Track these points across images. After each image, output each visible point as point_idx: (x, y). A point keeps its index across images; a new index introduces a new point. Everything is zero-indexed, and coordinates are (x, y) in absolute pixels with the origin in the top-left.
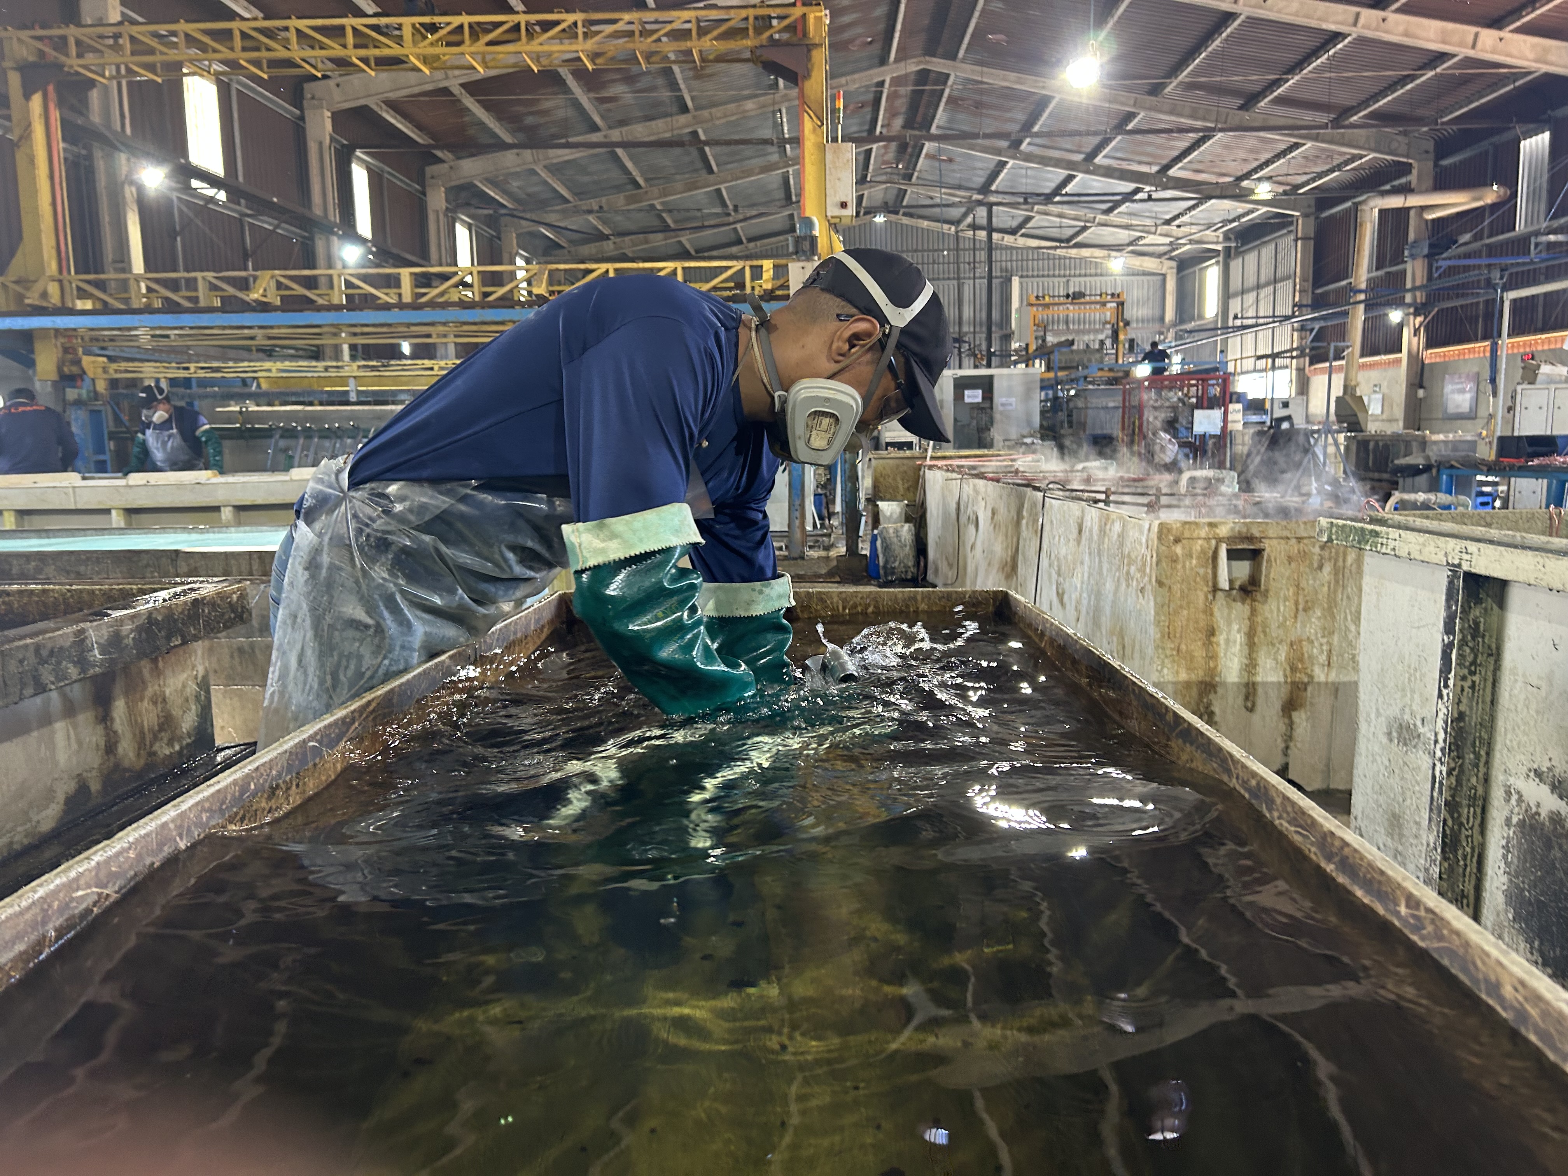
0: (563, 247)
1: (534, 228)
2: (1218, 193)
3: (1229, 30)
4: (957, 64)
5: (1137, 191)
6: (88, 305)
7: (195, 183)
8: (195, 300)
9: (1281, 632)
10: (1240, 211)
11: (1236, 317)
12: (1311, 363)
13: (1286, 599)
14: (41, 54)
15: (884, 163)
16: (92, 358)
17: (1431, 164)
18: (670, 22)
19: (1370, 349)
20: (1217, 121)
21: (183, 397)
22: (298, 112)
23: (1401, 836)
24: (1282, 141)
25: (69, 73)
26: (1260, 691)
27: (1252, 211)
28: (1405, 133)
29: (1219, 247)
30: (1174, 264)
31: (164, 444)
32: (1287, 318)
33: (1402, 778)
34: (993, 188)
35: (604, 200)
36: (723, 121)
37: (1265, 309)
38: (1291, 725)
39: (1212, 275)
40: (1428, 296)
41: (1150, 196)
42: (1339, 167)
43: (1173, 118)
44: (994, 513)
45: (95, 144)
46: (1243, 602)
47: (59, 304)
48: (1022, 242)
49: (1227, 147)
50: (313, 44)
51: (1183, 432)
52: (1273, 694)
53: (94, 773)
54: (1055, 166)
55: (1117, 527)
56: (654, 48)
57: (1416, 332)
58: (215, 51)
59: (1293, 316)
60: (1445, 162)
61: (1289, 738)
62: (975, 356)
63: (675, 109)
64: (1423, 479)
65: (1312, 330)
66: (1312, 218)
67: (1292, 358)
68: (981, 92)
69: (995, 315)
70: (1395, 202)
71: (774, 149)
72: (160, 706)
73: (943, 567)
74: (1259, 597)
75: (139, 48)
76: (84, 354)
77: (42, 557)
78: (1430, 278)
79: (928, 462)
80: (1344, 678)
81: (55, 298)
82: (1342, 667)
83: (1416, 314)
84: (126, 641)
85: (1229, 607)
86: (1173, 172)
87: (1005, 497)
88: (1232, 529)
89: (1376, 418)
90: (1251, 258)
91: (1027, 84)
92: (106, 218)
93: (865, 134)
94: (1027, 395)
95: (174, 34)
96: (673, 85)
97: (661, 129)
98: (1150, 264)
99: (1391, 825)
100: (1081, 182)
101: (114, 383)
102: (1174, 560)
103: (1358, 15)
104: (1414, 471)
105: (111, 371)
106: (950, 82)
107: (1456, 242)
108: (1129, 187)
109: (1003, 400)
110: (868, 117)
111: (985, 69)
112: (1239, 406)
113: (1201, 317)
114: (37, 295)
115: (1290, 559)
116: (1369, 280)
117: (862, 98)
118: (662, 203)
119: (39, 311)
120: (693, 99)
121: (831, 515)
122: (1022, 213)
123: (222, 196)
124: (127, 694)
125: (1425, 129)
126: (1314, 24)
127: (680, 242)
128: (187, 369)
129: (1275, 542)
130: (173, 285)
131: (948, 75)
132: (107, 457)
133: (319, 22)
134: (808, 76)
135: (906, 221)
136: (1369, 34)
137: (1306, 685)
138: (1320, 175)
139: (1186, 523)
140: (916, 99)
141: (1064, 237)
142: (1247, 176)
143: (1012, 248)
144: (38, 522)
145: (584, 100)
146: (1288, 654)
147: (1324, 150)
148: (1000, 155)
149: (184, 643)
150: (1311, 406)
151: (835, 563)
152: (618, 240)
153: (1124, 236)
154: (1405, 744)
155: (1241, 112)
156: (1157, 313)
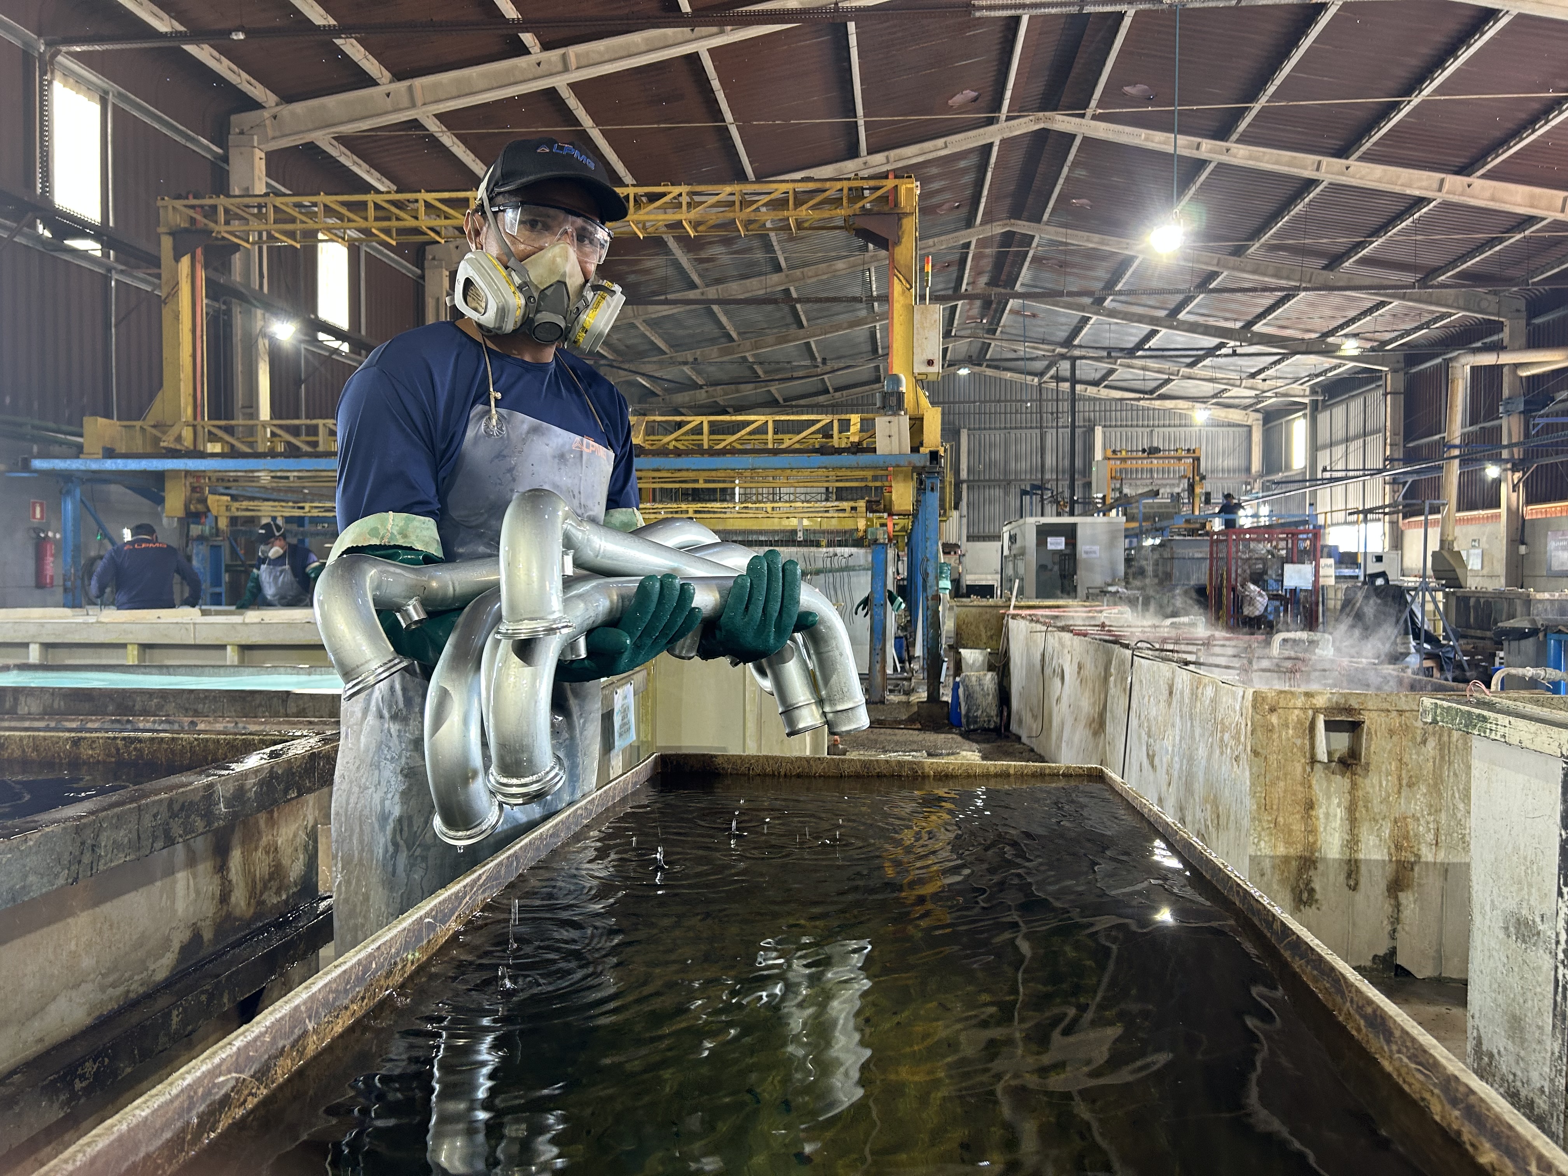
0: (657, 395)
1: (632, 377)
2: (1304, 349)
3: (1311, 195)
4: (1041, 226)
5: (1221, 346)
6: (217, 448)
7: (322, 336)
8: (315, 444)
9: (1384, 807)
10: (1327, 366)
11: (1325, 470)
12: (1404, 518)
13: (1388, 774)
14: (193, 220)
15: (968, 318)
16: (217, 497)
17: (1524, 322)
18: (770, 193)
19: (1466, 503)
20: (1301, 280)
21: (296, 535)
22: (419, 272)
23: (1523, 1040)
24: (1368, 300)
25: (217, 239)
26: (1363, 869)
27: (1339, 366)
28: (1495, 293)
29: (1306, 400)
30: (1259, 416)
31: (276, 578)
32: (1380, 471)
33: (1522, 978)
34: (1076, 342)
35: (698, 352)
36: (814, 280)
37: (1355, 462)
38: (1398, 906)
39: (1299, 427)
40: (1526, 452)
41: (1234, 351)
42: (1427, 325)
43: (1256, 277)
44: (1080, 667)
45: (234, 300)
46: (1343, 775)
47: (192, 447)
48: (1104, 393)
49: (1311, 305)
50: (439, 213)
51: (1272, 585)
52: (1377, 873)
53: (208, 922)
54: (1140, 322)
55: (1209, 692)
56: (753, 217)
57: (1515, 487)
58: (349, 220)
59: (1385, 469)
60: (1538, 321)
61: (1396, 920)
62: (1058, 503)
63: (769, 269)
64: (1528, 645)
65: (1405, 483)
66: (1401, 374)
67: (1385, 514)
68: (1065, 252)
69: (1079, 463)
70: (1488, 359)
71: (863, 305)
72: (271, 856)
73: (1027, 718)
74: (1359, 770)
75: (282, 217)
76: (210, 493)
77: (164, 694)
78: (1527, 435)
79: (1012, 611)
80: (1454, 859)
81: (188, 442)
82: (1451, 848)
83: (1514, 470)
84: (248, 795)
85: (1329, 781)
86: (1256, 328)
87: (1092, 652)
88: (1330, 700)
89: (1476, 574)
90: (1339, 412)
91: (1111, 245)
92: (239, 367)
93: (950, 292)
94: (1111, 544)
95: (315, 204)
96: (768, 247)
97: (756, 287)
98: (1235, 416)
99: (1512, 1027)
100: (1164, 337)
101: (233, 520)
102: (1270, 729)
103: (1442, 181)
104: (1520, 635)
105: (233, 509)
106: (1034, 245)
107: (1553, 400)
108: (1213, 342)
109: (1087, 548)
110: (955, 275)
111: (1069, 231)
112: (1331, 561)
113: (1288, 467)
114: (172, 438)
115: (1391, 732)
116: (1463, 435)
117: (949, 258)
118: (754, 355)
119: (173, 454)
120: (786, 259)
121: (911, 658)
122: (1105, 366)
123: (345, 347)
124: (243, 843)
125: (1515, 289)
126: (1397, 189)
127: (769, 391)
128: (303, 508)
129: (1374, 715)
130: (295, 431)
131: (1033, 237)
132: (222, 589)
133: (446, 195)
134: (898, 242)
135: (989, 372)
136: (1455, 199)
137: (1413, 864)
138: (1408, 333)
139: (1281, 692)
140: (1000, 261)
141: (1148, 389)
142: (1332, 332)
143: (1095, 399)
144: (160, 658)
145: (684, 260)
146: (1392, 831)
147: (1410, 308)
148: (1083, 311)
149: (300, 795)
150: (1406, 559)
151: (915, 709)
152: (710, 389)
153: (1208, 388)
154: (1524, 941)
155: (1325, 272)
156: (1243, 464)
